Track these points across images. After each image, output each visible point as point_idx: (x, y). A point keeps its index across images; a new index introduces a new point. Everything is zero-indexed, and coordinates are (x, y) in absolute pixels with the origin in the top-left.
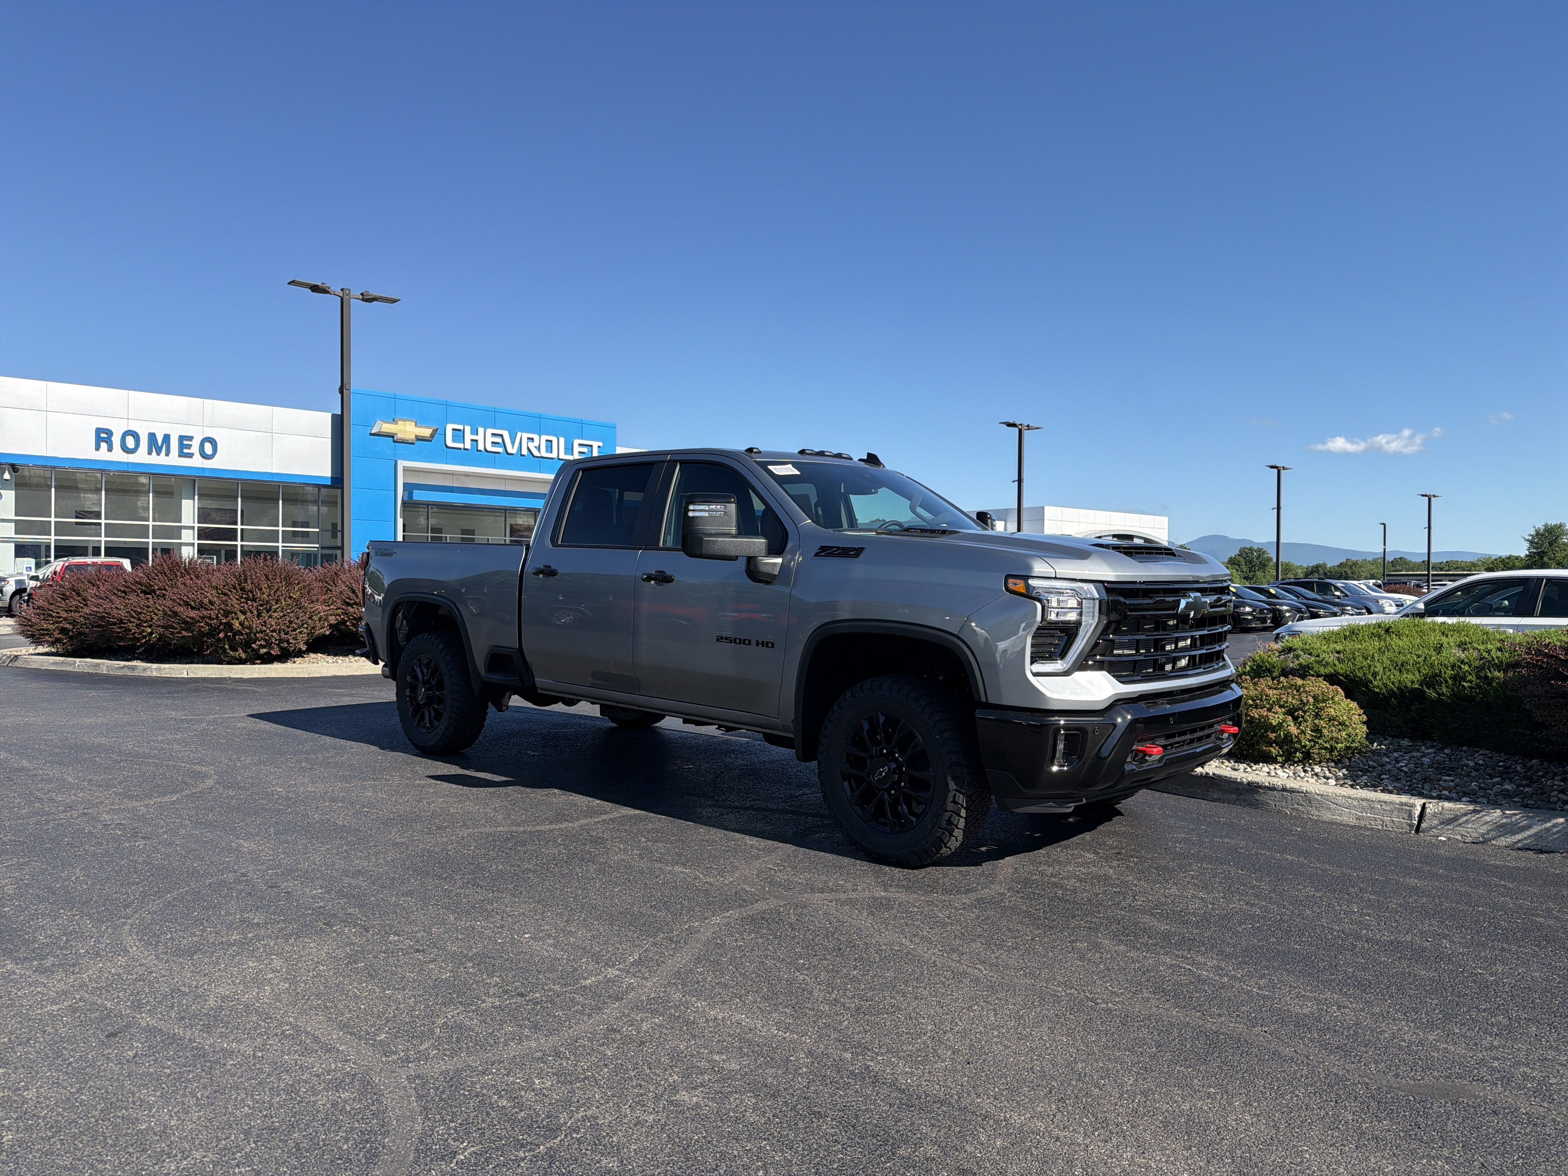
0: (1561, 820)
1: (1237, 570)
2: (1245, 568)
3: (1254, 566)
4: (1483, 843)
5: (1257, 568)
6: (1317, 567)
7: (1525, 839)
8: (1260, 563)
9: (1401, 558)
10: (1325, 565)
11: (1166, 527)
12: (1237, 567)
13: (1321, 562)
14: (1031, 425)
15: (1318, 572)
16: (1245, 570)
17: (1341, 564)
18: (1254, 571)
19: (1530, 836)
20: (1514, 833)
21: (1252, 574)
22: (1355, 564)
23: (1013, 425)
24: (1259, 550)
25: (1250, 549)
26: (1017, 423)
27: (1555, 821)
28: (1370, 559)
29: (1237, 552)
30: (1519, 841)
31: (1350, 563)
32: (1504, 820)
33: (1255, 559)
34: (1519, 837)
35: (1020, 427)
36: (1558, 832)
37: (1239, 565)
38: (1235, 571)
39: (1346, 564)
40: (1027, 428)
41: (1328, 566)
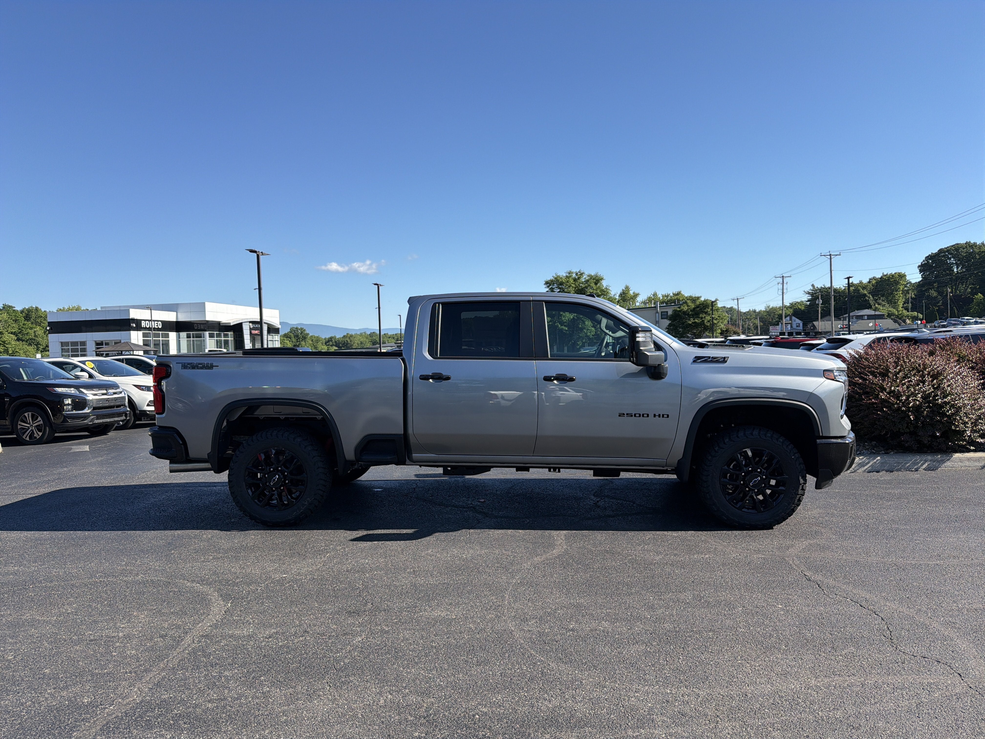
0: (879, 458)
1: (290, 341)
2: (294, 340)
3: (299, 338)
4: (854, 472)
5: (301, 340)
6: (331, 338)
7: (868, 468)
8: (303, 337)
9: (374, 333)
10: (335, 337)
11: (278, 316)
12: (290, 339)
13: (333, 336)
14: (263, 252)
15: (332, 341)
16: (294, 341)
17: (344, 336)
18: (299, 342)
19: (870, 467)
20: (864, 466)
21: (298, 343)
22: (351, 336)
23: (255, 252)
24: (302, 329)
25: (296, 328)
26: (257, 250)
27: (877, 459)
28: (359, 333)
29: (289, 330)
30: (866, 469)
31: (349, 336)
32: (860, 461)
33: (299, 335)
34: (866, 467)
35: (258, 253)
36: (878, 463)
37: (290, 338)
38: (288, 341)
39: (347, 337)
40: (261, 254)
41: (337, 337)
